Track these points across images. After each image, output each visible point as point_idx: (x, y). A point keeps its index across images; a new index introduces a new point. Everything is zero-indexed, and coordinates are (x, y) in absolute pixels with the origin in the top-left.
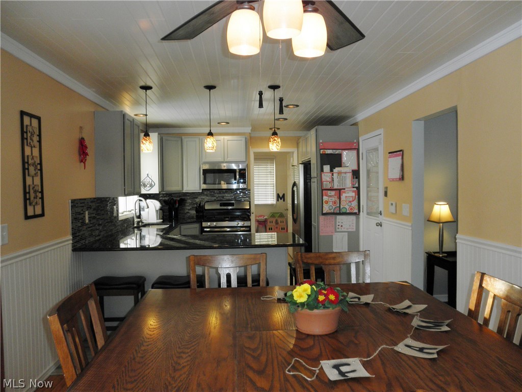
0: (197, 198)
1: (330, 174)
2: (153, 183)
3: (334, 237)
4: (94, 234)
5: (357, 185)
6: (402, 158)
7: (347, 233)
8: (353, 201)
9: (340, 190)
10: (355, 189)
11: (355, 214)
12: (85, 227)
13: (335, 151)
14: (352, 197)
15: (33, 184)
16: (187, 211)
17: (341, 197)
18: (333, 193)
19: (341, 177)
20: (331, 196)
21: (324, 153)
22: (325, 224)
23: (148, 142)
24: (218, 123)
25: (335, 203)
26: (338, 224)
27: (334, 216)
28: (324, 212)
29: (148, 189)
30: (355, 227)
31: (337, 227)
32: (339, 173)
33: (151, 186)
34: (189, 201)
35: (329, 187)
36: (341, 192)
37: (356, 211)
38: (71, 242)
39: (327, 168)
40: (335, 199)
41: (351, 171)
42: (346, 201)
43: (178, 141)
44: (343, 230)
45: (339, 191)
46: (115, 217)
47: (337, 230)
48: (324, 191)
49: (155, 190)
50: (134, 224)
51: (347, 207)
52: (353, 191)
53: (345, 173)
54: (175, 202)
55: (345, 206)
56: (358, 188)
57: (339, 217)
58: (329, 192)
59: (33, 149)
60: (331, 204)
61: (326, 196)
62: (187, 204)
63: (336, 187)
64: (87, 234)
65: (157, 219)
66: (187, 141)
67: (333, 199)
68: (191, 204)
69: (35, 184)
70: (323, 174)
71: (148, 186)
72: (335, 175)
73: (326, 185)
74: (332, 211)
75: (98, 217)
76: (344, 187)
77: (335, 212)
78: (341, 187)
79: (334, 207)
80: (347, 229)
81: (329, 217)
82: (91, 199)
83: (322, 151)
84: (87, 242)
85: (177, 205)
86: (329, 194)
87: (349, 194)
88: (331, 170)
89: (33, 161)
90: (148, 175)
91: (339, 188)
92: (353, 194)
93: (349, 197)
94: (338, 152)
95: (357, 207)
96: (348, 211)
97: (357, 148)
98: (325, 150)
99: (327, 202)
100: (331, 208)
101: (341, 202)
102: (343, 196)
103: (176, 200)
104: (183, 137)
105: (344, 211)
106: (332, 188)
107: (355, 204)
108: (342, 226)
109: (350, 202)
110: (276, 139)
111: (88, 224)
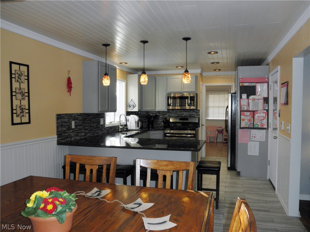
0: (166, 115)
1: (247, 100)
2: (135, 105)
3: (249, 144)
4: (79, 135)
5: (267, 108)
6: (287, 88)
7: (258, 143)
8: (264, 119)
9: (254, 111)
10: (265, 111)
11: (265, 129)
12: (71, 131)
13: (250, 84)
14: (263, 117)
15: (21, 104)
16: (159, 123)
17: (255, 116)
18: (248, 113)
19: (255, 103)
20: (246, 116)
21: (242, 85)
22: (242, 135)
23: (106, 79)
24: (176, 67)
25: (250, 120)
26: (252, 135)
27: (249, 129)
28: (241, 127)
29: (132, 108)
30: (264, 138)
31: (251, 137)
32: (253, 100)
33: (134, 107)
34: (161, 116)
35: (246, 109)
36: (255, 113)
37: (266, 127)
38: (56, 139)
39: (244, 96)
40: (250, 117)
41: (263, 98)
42: (258, 119)
43: (153, 79)
44: (255, 140)
45: (253, 113)
46: (102, 125)
47: (251, 140)
48: (242, 112)
49: (136, 109)
50: (119, 130)
51: (259, 124)
52: (264, 113)
53: (258, 99)
54: (152, 117)
55: (258, 123)
56: (268, 111)
57: (253, 131)
58: (245, 113)
59: (21, 84)
60: (247, 121)
61: (243, 115)
62: (160, 119)
63: (251, 109)
64: (72, 134)
65: (136, 127)
66: (158, 79)
67: (249, 118)
68: (162, 118)
69: (22, 104)
70: (241, 100)
71: (132, 106)
72: (250, 101)
73: (244, 108)
74: (248, 126)
75: (84, 125)
76: (257, 110)
77: (250, 127)
78: (255, 110)
79: (249, 123)
80: (259, 139)
81: (246, 130)
82: (77, 114)
83: (241, 84)
84: (73, 139)
85: (153, 119)
86: (246, 114)
87: (260, 115)
88: (248, 98)
89: (20, 91)
90: (132, 100)
91: (253, 110)
92: (264, 115)
93: (261, 116)
94: (253, 84)
95: (266, 124)
96: (259, 127)
97: (268, 81)
98: (243, 83)
99: (243, 120)
100: (247, 124)
101: (255, 121)
102: (256, 116)
103: (152, 116)
104: (156, 76)
105: (256, 126)
106: (248, 110)
107: (265, 121)
108: (255, 137)
109: (261, 120)
110: (186, 75)
111: (73, 129)
